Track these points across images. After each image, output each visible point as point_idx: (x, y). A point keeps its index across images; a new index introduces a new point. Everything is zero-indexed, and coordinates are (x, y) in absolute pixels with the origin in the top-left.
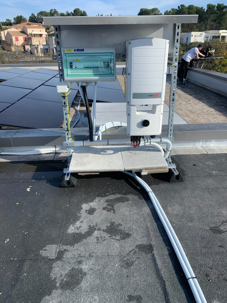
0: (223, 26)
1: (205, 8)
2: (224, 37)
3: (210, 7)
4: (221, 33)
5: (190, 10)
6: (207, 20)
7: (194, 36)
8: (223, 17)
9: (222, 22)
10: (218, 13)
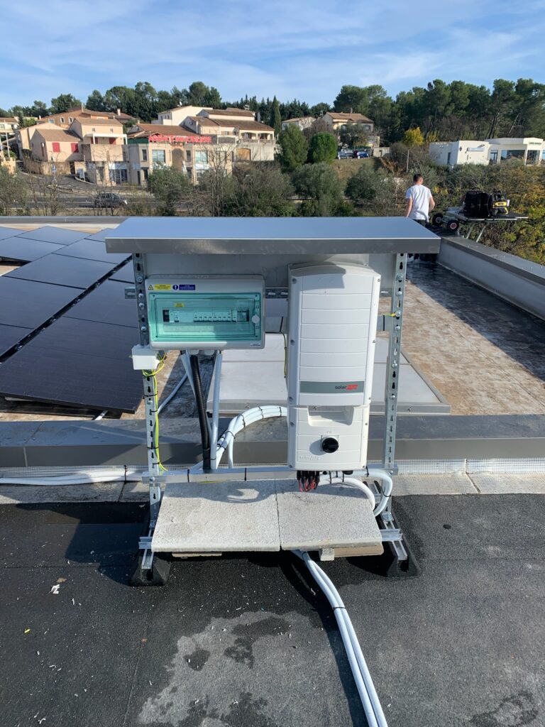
0: (531, 129)
1: (491, 89)
2: (533, 154)
3: (501, 86)
4: (526, 145)
5: (455, 92)
6: (494, 114)
7: (464, 150)
8: (530, 110)
9: (529, 120)
10: (519, 101)
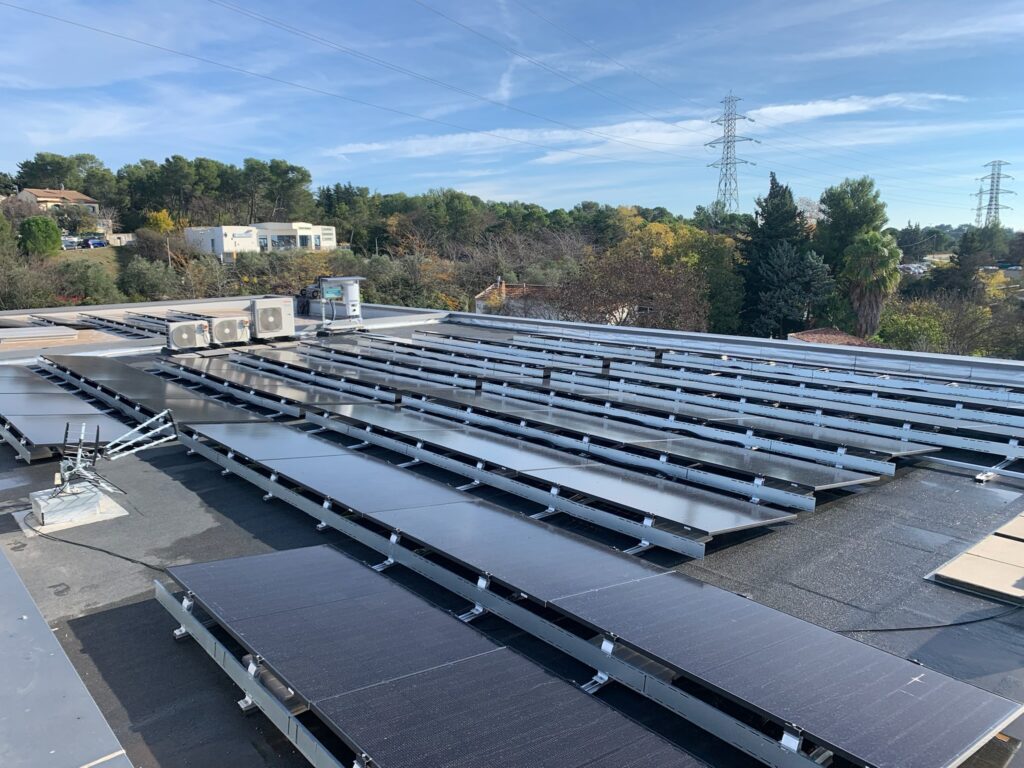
0: (296, 213)
1: (240, 166)
2: (305, 240)
3: (253, 168)
4: (296, 230)
5: (201, 170)
6: (252, 195)
7: (230, 236)
8: (291, 192)
9: (292, 203)
10: (276, 182)
